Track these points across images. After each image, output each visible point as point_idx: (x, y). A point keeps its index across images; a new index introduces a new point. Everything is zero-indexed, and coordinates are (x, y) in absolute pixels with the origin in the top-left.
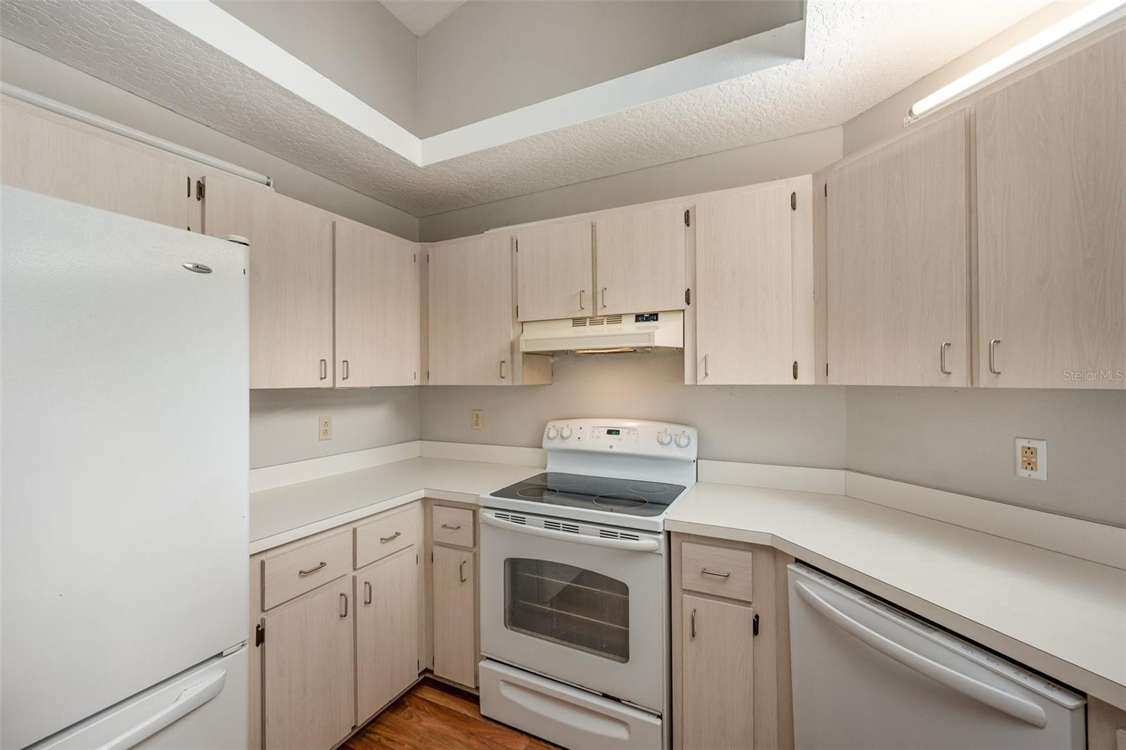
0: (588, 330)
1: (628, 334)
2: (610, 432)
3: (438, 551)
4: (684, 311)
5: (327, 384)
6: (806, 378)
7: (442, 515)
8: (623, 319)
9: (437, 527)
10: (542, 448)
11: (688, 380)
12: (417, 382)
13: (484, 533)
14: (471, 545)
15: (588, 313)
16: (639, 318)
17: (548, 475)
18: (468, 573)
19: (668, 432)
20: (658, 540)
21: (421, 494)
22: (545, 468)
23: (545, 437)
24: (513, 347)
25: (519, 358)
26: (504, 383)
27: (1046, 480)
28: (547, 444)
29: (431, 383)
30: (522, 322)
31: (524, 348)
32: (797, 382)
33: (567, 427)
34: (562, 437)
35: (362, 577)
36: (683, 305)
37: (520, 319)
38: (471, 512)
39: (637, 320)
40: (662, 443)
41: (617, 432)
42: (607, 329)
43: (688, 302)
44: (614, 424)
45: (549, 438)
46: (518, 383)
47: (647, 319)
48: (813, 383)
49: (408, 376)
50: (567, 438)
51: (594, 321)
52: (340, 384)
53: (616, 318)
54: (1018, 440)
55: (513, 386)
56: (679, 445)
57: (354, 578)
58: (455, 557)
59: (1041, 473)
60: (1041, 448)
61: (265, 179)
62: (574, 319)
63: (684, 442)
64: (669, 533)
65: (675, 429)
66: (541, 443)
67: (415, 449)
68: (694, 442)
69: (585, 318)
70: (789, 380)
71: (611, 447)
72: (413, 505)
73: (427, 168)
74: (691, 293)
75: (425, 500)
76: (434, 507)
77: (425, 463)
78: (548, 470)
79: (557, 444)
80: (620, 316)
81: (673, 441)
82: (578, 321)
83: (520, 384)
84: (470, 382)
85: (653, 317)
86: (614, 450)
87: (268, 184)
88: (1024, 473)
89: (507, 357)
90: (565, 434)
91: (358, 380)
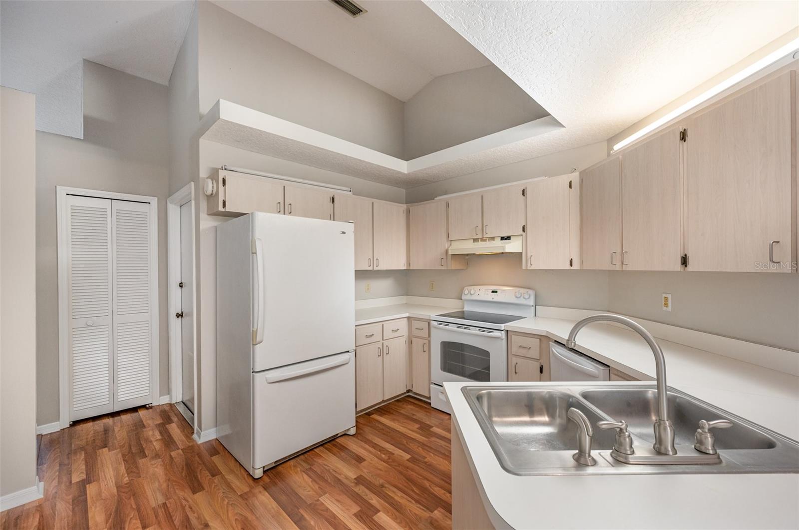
0: (480, 244)
1: (497, 246)
2: (493, 292)
3: (414, 340)
4: (522, 235)
5: (371, 268)
6: (576, 266)
7: (416, 324)
8: (496, 239)
9: (414, 328)
10: (462, 299)
11: (524, 267)
12: (405, 268)
13: (433, 331)
14: (427, 336)
15: (480, 236)
16: (503, 238)
17: (465, 312)
18: (426, 348)
19: (520, 292)
20: (501, 333)
21: (407, 315)
22: (463, 309)
23: (463, 294)
24: (447, 251)
25: (450, 257)
26: (443, 268)
27: (671, 311)
28: (464, 297)
29: (411, 268)
30: (451, 241)
31: (450, 253)
32: (572, 268)
33: (473, 289)
34: (471, 294)
35: (386, 343)
36: (522, 233)
37: (450, 239)
38: (427, 323)
39: (501, 240)
40: (517, 297)
41: (496, 292)
42: (488, 244)
43: (524, 231)
44: (494, 288)
45: (465, 294)
46: (449, 268)
47: (506, 239)
48: (579, 268)
49: (401, 265)
50: (473, 294)
51: (483, 240)
52: (376, 268)
53: (492, 239)
54: (663, 294)
55: (447, 270)
56: (525, 298)
57: (383, 343)
58: (421, 342)
59: (669, 309)
60: (669, 296)
61: (349, 189)
62: (474, 239)
63: (527, 296)
64: (507, 331)
65: (522, 290)
66: (461, 296)
67: (403, 299)
68: (532, 298)
69: (478, 239)
70: (568, 267)
71: (493, 299)
72: (404, 319)
73: (409, 174)
74: (525, 228)
75: (408, 318)
76: (413, 321)
77: (408, 305)
78: (464, 310)
79: (468, 297)
80: (494, 237)
81: (522, 297)
82: (475, 240)
83: (450, 268)
84: (428, 268)
85: (508, 238)
86: (494, 300)
87: (350, 191)
88: (665, 308)
89: (444, 257)
90: (472, 293)
91: (383, 267)
